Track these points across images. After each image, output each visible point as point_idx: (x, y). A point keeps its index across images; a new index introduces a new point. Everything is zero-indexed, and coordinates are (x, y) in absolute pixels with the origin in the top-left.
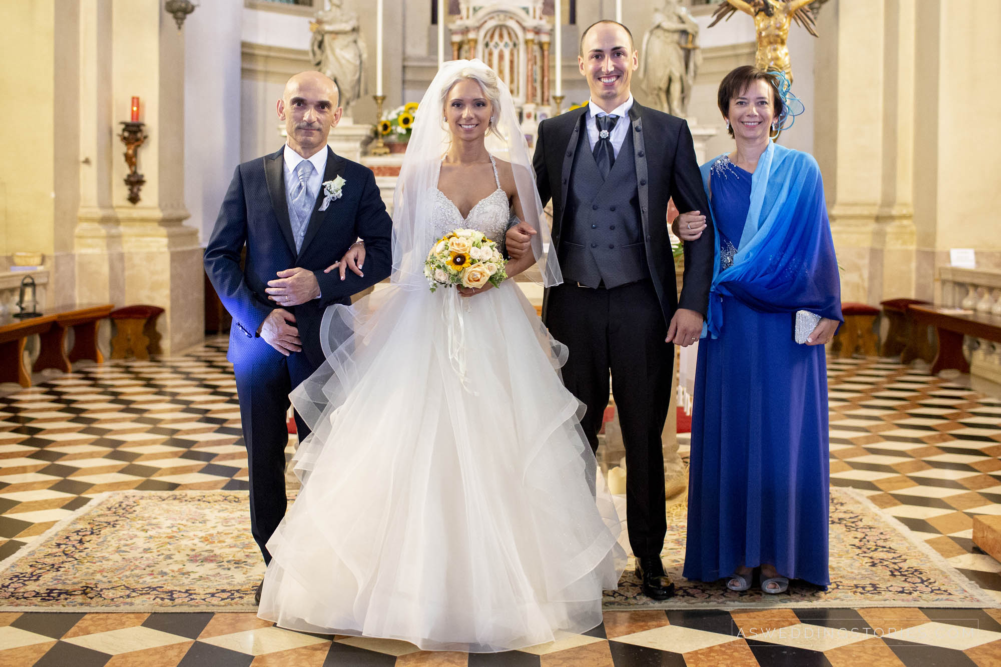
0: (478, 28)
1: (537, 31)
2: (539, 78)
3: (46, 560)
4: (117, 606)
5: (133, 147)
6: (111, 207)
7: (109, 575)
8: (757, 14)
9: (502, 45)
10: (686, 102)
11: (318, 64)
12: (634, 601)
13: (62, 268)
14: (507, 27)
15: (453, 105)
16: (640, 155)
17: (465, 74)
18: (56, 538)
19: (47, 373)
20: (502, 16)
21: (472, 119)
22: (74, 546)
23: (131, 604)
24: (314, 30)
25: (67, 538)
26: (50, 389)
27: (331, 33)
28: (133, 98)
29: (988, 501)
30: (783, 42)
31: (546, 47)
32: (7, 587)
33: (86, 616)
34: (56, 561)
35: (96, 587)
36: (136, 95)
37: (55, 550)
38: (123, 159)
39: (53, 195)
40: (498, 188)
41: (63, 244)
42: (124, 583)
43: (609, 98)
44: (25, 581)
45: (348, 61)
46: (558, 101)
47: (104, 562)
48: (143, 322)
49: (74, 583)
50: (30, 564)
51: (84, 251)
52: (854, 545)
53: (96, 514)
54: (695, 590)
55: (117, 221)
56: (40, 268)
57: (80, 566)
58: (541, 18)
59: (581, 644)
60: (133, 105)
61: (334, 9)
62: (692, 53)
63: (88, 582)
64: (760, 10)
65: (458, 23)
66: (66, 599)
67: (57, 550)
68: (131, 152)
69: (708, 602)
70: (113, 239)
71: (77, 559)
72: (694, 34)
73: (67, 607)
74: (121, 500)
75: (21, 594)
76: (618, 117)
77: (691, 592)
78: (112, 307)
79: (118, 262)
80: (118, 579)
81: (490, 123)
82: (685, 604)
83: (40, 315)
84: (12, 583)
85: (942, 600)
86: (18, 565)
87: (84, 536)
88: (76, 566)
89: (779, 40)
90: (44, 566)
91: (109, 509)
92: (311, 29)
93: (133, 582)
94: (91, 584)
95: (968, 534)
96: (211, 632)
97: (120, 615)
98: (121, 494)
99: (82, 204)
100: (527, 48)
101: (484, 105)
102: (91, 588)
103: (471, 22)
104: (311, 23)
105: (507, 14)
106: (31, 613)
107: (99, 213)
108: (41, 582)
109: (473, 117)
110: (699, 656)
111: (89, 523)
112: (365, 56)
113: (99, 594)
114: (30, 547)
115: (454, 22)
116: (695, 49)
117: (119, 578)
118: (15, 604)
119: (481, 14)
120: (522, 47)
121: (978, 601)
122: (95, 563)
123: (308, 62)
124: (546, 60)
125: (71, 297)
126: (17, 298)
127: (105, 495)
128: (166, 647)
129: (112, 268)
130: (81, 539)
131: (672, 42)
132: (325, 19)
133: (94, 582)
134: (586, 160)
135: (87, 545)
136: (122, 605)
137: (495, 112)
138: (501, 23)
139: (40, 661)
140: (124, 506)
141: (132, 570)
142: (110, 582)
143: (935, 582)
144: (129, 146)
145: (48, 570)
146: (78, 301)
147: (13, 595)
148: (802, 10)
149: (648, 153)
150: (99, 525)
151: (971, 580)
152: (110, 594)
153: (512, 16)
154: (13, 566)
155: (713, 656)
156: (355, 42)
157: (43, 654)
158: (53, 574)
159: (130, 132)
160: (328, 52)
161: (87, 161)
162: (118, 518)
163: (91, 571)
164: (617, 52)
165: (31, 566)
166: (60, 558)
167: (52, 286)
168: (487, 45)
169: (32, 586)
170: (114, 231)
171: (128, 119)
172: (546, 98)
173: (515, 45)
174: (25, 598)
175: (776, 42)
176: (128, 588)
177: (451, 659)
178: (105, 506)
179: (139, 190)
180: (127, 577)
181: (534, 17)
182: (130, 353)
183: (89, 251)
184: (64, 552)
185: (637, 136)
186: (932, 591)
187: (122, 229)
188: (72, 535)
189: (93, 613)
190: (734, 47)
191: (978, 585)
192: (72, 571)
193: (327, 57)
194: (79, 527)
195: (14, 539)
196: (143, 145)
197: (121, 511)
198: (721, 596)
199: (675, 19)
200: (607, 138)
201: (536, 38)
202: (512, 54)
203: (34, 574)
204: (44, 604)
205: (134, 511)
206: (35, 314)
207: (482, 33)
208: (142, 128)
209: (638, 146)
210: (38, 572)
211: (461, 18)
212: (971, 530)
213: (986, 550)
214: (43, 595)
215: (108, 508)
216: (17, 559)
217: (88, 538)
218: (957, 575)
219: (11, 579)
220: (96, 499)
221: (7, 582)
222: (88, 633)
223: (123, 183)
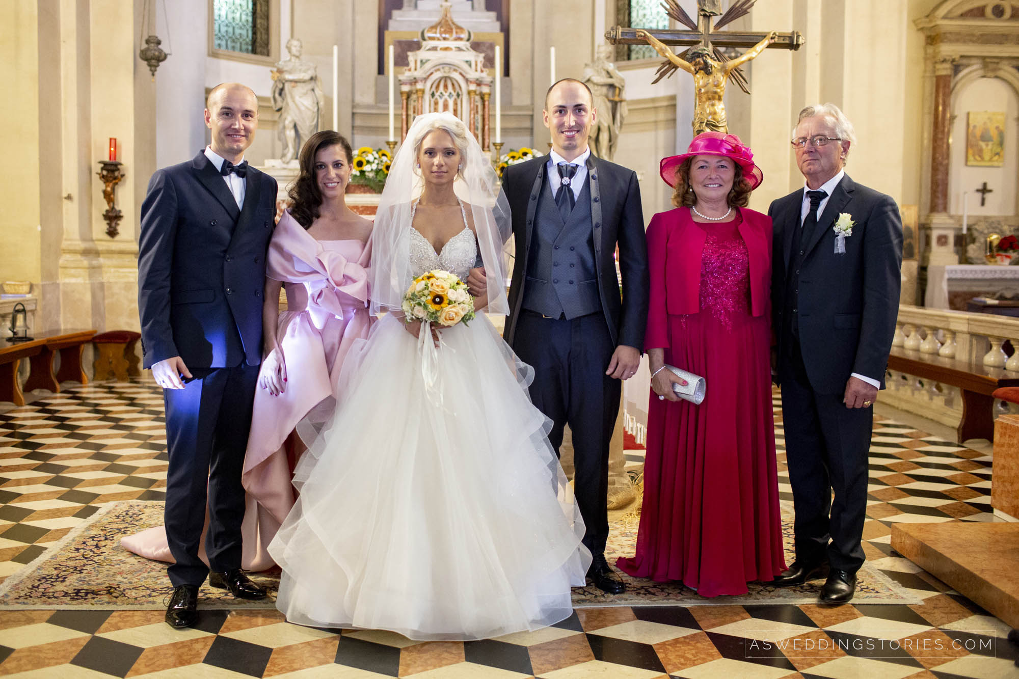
0: (426, 79)
1: (479, 83)
2: (480, 126)
3: (68, 563)
4: (141, 604)
5: (111, 185)
6: (92, 240)
7: (129, 576)
8: (697, 72)
9: (446, 95)
10: (613, 149)
11: (280, 110)
12: (603, 599)
13: (48, 296)
14: (451, 79)
15: (426, 153)
16: (596, 200)
17: (437, 125)
18: (74, 544)
19: (36, 392)
20: (447, 68)
21: (442, 166)
22: (91, 550)
23: (154, 603)
24: (276, 79)
25: (84, 543)
26: (43, 407)
27: (291, 81)
28: (111, 139)
29: (899, 512)
30: (720, 99)
31: (486, 98)
32: (37, 587)
33: (114, 614)
34: (78, 563)
35: (119, 587)
36: (113, 136)
37: (75, 554)
38: (102, 195)
39: (39, 228)
40: (465, 227)
41: (49, 274)
42: (144, 584)
43: (570, 148)
44: (52, 582)
45: (307, 108)
46: (498, 147)
47: (122, 565)
48: (124, 346)
49: (98, 584)
50: (55, 567)
51: (67, 280)
52: (788, 550)
53: (106, 521)
54: (654, 589)
55: (97, 253)
56: (29, 296)
57: (101, 569)
58: (482, 71)
59: (562, 637)
60: (110, 147)
61: (293, 59)
62: (619, 104)
63: (111, 583)
64: (700, 69)
65: (406, 75)
66: (93, 598)
67: (77, 554)
68: (109, 189)
69: (668, 599)
70: (94, 270)
71: (96, 563)
72: (621, 87)
73: (95, 605)
74: (127, 509)
75: (51, 594)
76: (577, 166)
77: (652, 591)
78: (95, 332)
79: (99, 290)
80: (136, 580)
81: (458, 170)
82: (648, 601)
83: (31, 339)
84: (41, 584)
85: (871, 597)
86: (43, 568)
87: (99, 541)
88: (97, 568)
89: (717, 97)
90: (68, 568)
91: (118, 517)
92: (273, 78)
93: (151, 583)
94: (113, 584)
95: (886, 540)
96: (230, 627)
97: (145, 612)
98: (126, 504)
99: (65, 237)
100: (470, 99)
101: (453, 153)
102: (114, 588)
103: (418, 74)
104: (272, 72)
105: (451, 66)
106: (63, 610)
107: (81, 245)
108: (67, 582)
109: (444, 164)
110: (668, 647)
111: (102, 530)
112: (322, 103)
113: (123, 593)
114: (51, 551)
115: (403, 73)
116: (621, 101)
117: (139, 579)
118: (47, 602)
119: (428, 66)
120: (465, 98)
121: (902, 598)
122: (113, 566)
123: (271, 107)
124: (486, 110)
125: (57, 322)
126: (8, 324)
127: (111, 505)
128: (192, 640)
129: (94, 296)
130: (97, 544)
131: (601, 95)
132: (285, 69)
133: (116, 583)
134: (548, 206)
135: (103, 549)
136: (145, 603)
137: (463, 160)
138: (446, 75)
139: (79, 654)
140: (130, 514)
141: (149, 572)
142: (130, 583)
143: (863, 582)
144: (108, 184)
145: (72, 572)
146: (62, 327)
147: (44, 594)
148: (736, 70)
149: (602, 199)
150: (110, 532)
151: (893, 580)
152: (133, 594)
153: (456, 68)
154: (39, 569)
155: (679, 647)
156: (313, 90)
157: (82, 648)
158: (76, 576)
159: (108, 171)
160: (289, 99)
161: (69, 197)
162: (127, 525)
163: (111, 573)
164: (579, 109)
165: (56, 569)
166: (81, 561)
167: (39, 312)
168: (433, 95)
169: (60, 587)
170: (95, 262)
171: (107, 159)
172: (486, 144)
173: (458, 95)
174: (55, 597)
175: (714, 98)
176: (148, 588)
177: (449, 650)
178: (114, 515)
179: (117, 224)
180: (145, 578)
181: (476, 70)
182: (112, 375)
183: (73, 281)
184: (83, 555)
185: (593, 182)
186: (862, 590)
187: (102, 260)
188: (88, 540)
189: (120, 611)
190: (653, 100)
191: (900, 585)
192: (94, 573)
193: (287, 104)
194: (93, 533)
195: (34, 544)
196: (120, 183)
197: (129, 519)
198: (679, 595)
199: (604, 73)
200: (568, 184)
201: (478, 89)
202: (456, 104)
203: (60, 575)
204: (74, 602)
205: (141, 519)
206: (26, 339)
207: (429, 84)
208: (119, 167)
209: (594, 193)
210: (63, 574)
211: (410, 70)
212: (890, 536)
213: (904, 553)
214: (72, 595)
215: (116, 516)
216: (42, 562)
217: (103, 543)
218: (881, 576)
219: (39, 580)
220: (104, 508)
221: (37, 583)
222: (119, 629)
223: (102, 217)
